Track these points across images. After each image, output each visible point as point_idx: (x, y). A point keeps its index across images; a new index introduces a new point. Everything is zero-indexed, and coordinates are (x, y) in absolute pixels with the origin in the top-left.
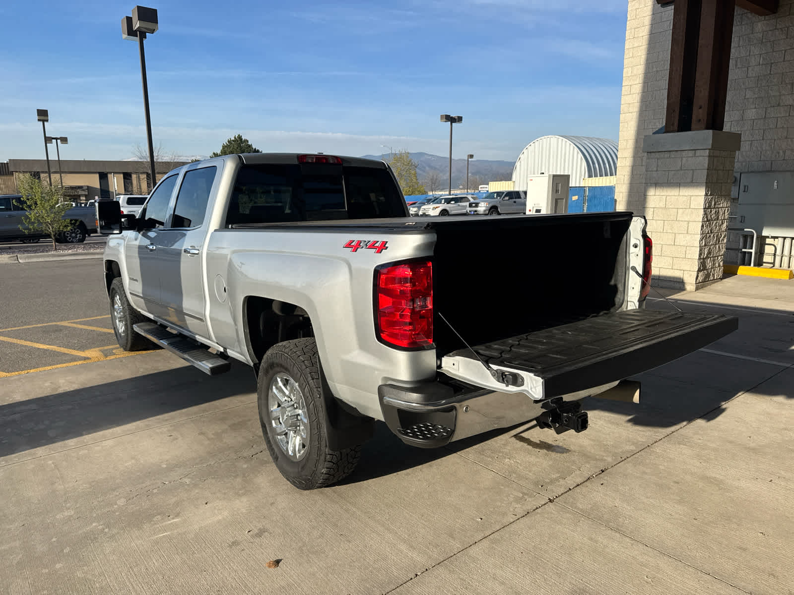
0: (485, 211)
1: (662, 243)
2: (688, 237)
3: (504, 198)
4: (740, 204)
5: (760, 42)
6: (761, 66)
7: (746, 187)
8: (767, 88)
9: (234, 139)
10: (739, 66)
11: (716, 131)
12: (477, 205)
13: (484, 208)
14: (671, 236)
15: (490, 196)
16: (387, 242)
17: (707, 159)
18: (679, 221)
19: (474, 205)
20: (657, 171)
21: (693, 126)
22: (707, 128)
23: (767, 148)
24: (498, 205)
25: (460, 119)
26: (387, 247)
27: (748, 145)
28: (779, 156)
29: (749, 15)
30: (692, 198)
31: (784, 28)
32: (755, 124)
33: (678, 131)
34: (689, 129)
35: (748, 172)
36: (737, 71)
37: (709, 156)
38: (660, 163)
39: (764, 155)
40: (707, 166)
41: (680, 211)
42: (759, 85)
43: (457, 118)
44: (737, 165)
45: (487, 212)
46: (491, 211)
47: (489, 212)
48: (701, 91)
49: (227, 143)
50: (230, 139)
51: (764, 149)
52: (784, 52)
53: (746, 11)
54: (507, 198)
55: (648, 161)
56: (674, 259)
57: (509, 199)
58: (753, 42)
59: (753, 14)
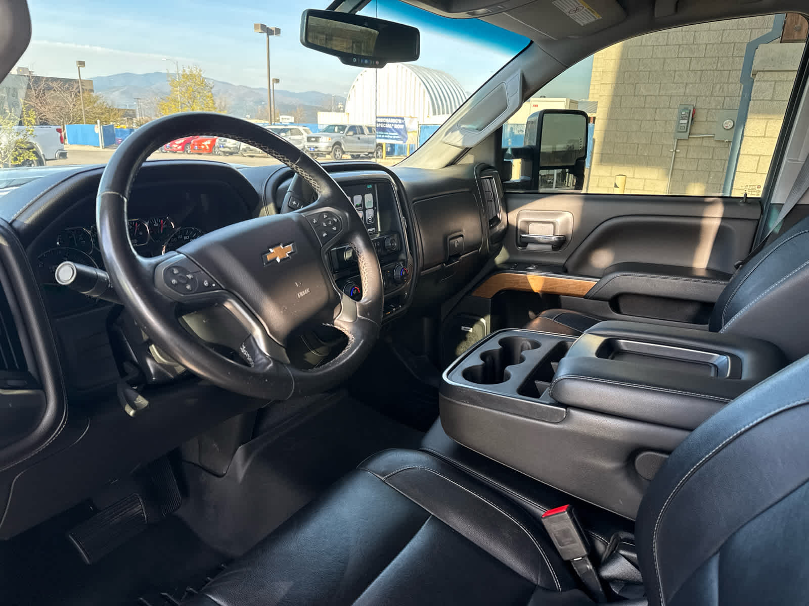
0: (328, 147)
3: (347, 132)
12: (317, 139)
13: (327, 144)
15: (330, 129)
19: (313, 139)
20: (772, 100)
24: (342, 141)
25: (278, 31)
43: (274, 29)
45: (330, 149)
46: (335, 147)
47: (332, 149)
54: (351, 133)
57: (353, 135)
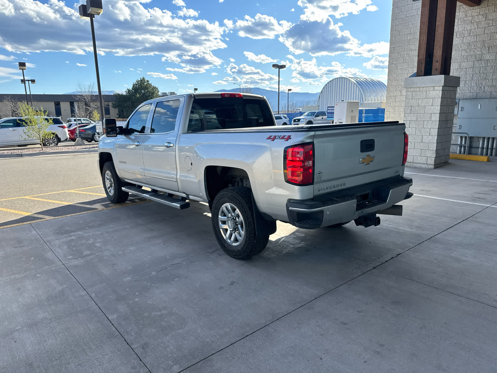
1: (415, 141)
2: (430, 137)
4: (459, 118)
5: (471, 22)
6: (471, 37)
7: (462, 108)
8: (474, 49)
9: (140, 80)
10: (458, 36)
11: (446, 75)
14: (420, 137)
16: (291, 136)
17: (441, 92)
18: (425, 128)
20: (412, 99)
21: (433, 73)
22: (441, 74)
23: (475, 85)
26: (291, 138)
27: (464, 83)
28: (481, 90)
29: (464, 6)
30: (432, 115)
31: (484, 14)
32: (467, 71)
33: (424, 76)
34: (431, 75)
35: (463, 99)
36: (457, 40)
37: (442, 90)
38: (414, 95)
39: (473, 89)
40: (441, 96)
41: (426, 122)
42: (470, 48)
44: (457, 95)
48: (437, 52)
49: (136, 82)
50: (138, 80)
51: (473, 86)
52: (484, 28)
53: (462, 4)
55: (406, 93)
56: (422, 150)
58: (466, 22)
59: (466, 6)
